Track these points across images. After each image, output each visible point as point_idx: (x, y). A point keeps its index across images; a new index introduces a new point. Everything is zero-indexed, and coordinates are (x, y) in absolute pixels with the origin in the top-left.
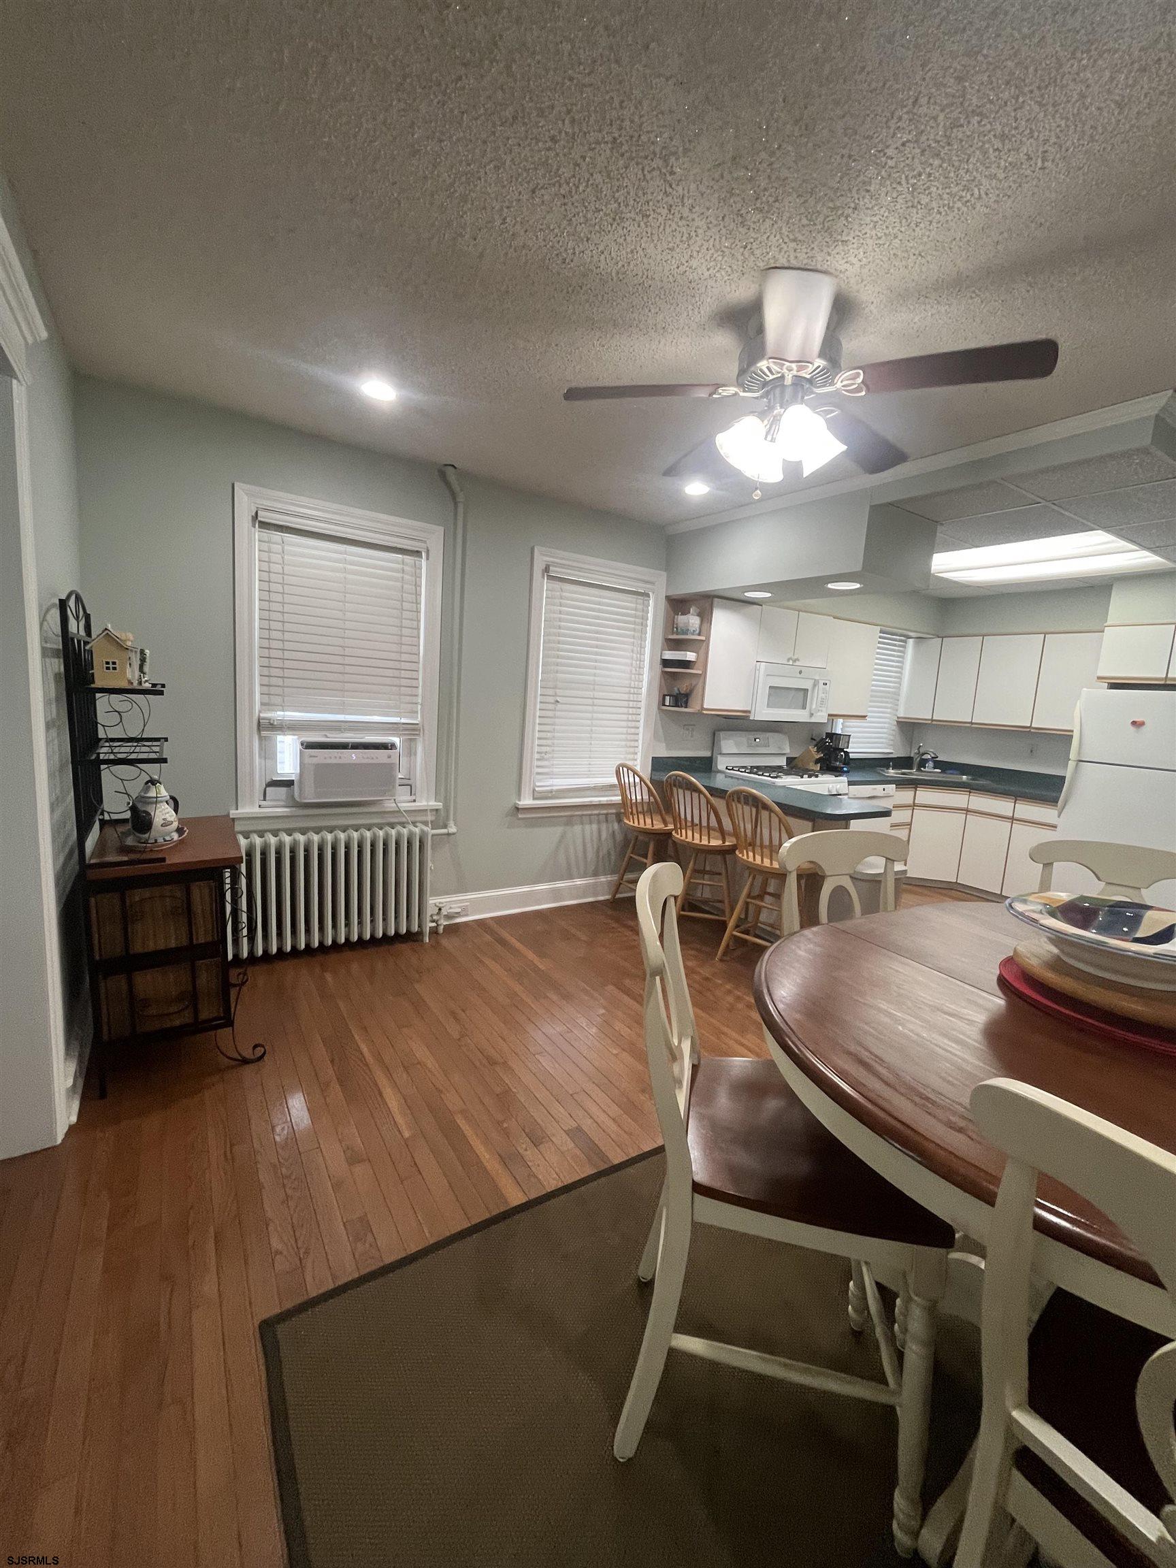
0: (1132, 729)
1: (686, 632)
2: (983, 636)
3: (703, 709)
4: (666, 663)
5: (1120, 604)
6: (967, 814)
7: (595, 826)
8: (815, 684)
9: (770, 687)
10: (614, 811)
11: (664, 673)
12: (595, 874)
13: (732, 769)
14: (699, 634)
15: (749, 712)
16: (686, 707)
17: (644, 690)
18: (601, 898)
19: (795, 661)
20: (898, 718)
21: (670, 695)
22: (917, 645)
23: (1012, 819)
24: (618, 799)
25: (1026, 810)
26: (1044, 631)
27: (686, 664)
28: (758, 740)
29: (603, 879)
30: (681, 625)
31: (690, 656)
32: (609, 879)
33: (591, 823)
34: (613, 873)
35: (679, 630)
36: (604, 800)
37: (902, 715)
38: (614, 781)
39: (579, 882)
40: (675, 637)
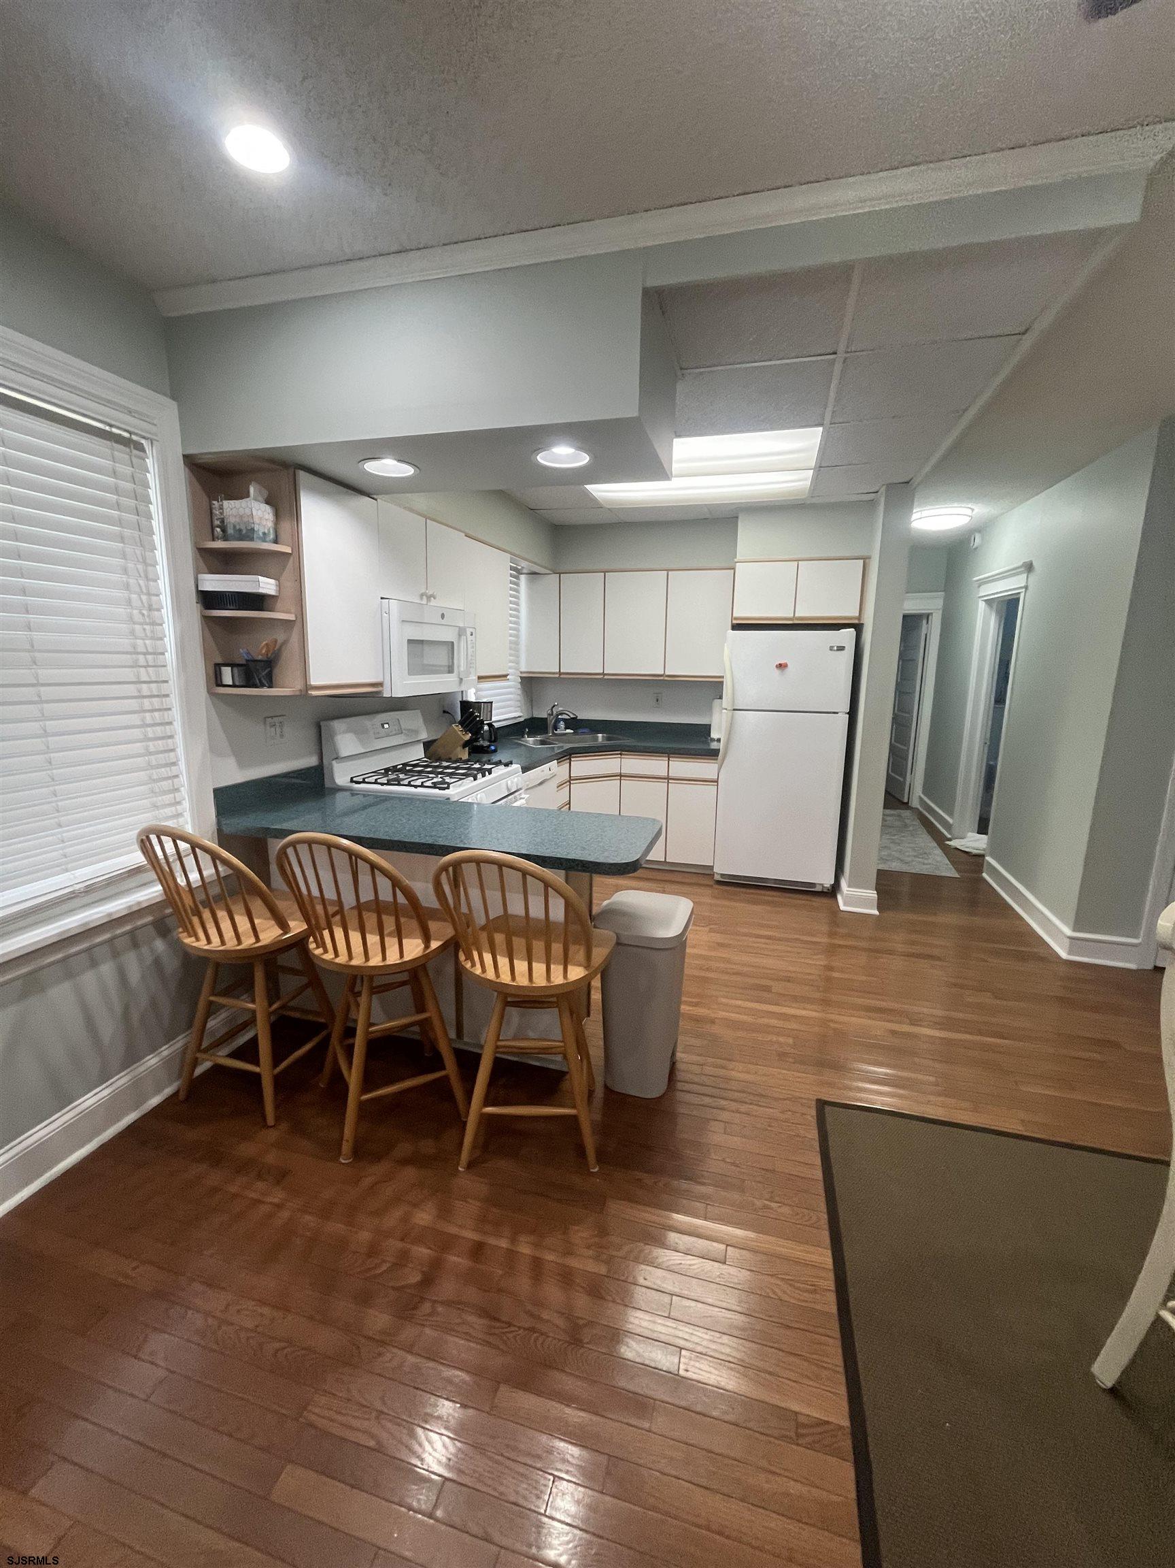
0: (777, 672)
1: (247, 534)
2: (605, 572)
3: (308, 687)
4: (209, 600)
5: (749, 538)
6: (620, 780)
7: (107, 969)
8: (461, 632)
9: (408, 640)
10: (149, 919)
11: (207, 620)
12: (131, 1058)
13: (364, 782)
14: (276, 541)
15: (381, 684)
16: (270, 686)
17: (171, 657)
18: (155, 1101)
19: (429, 597)
20: (521, 673)
21: (232, 665)
22: (531, 582)
23: (668, 778)
24: (154, 891)
25: (682, 767)
26: (667, 567)
27: (256, 601)
28: (386, 726)
29: (152, 1061)
30: (231, 520)
31: (266, 585)
32: (165, 1053)
33: (94, 964)
34: (169, 1038)
35: (230, 531)
36: (117, 906)
37: (523, 669)
38: (139, 858)
39: (89, 1100)
40: (219, 544)
